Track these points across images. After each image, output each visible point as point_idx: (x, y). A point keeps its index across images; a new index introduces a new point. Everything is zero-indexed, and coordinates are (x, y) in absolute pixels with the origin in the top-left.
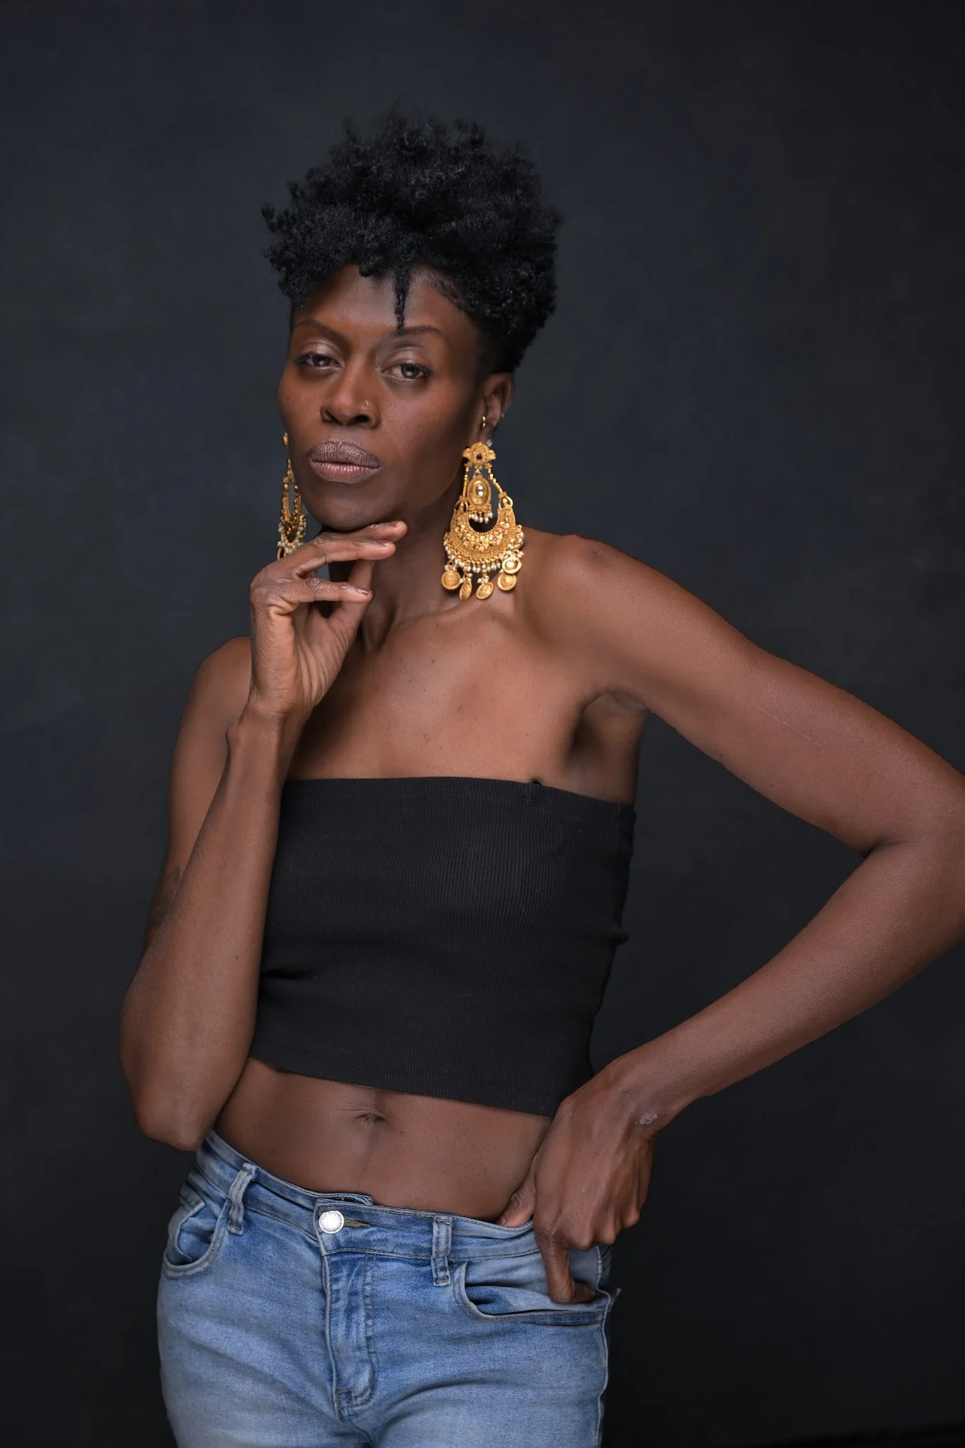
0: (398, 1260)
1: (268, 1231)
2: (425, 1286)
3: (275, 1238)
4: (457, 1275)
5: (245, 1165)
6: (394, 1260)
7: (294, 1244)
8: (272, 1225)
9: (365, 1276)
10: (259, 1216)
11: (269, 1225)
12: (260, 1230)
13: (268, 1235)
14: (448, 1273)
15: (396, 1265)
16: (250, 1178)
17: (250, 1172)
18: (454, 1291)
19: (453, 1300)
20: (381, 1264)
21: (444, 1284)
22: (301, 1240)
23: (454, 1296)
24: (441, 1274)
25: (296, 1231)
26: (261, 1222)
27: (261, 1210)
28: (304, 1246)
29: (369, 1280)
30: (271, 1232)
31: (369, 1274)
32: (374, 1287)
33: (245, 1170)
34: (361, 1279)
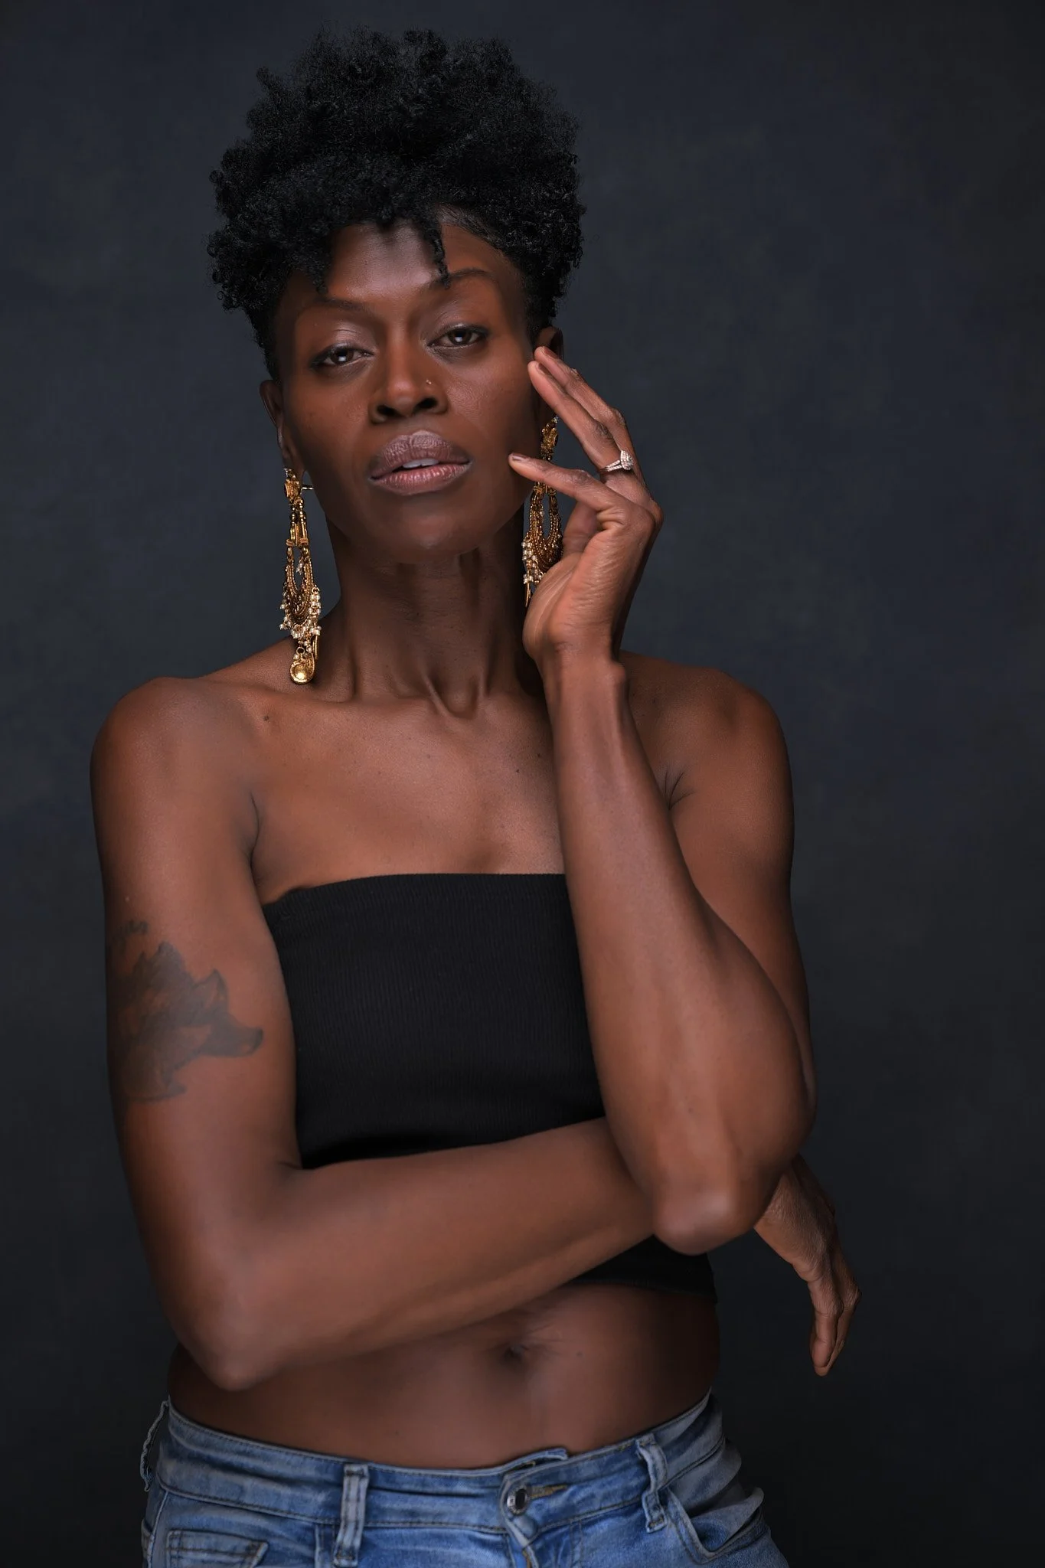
0: (606, 1517)
1: (403, 1547)
2: (638, 1538)
3: (418, 1553)
4: (672, 1510)
5: (347, 1468)
6: (601, 1519)
7: (454, 1551)
8: (412, 1537)
9: (573, 1555)
10: (380, 1532)
11: (402, 1539)
12: (387, 1551)
13: (405, 1553)
14: (662, 1511)
15: (604, 1526)
16: (365, 1483)
17: (361, 1476)
18: (679, 1532)
19: (680, 1543)
20: (589, 1530)
21: (660, 1526)
22: (465, 1540)
23: (681, 1538)
24: (656, 1515)
25: (456, 1531)
26: (387, 1539)
27: (383, 1522)
28: (473, 1547)
29: (577, 1557)
30: (409, 1547)
31: (578, 1549)
32: (583, 1564)
33: (351, 1474)
34: (569, 1558)
